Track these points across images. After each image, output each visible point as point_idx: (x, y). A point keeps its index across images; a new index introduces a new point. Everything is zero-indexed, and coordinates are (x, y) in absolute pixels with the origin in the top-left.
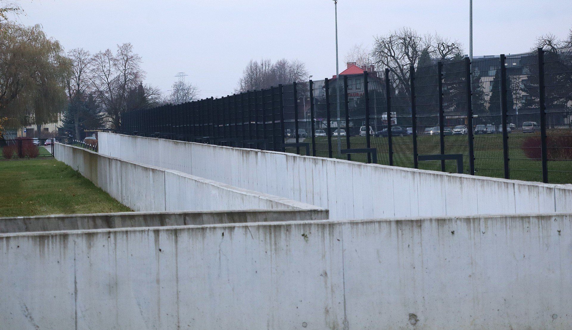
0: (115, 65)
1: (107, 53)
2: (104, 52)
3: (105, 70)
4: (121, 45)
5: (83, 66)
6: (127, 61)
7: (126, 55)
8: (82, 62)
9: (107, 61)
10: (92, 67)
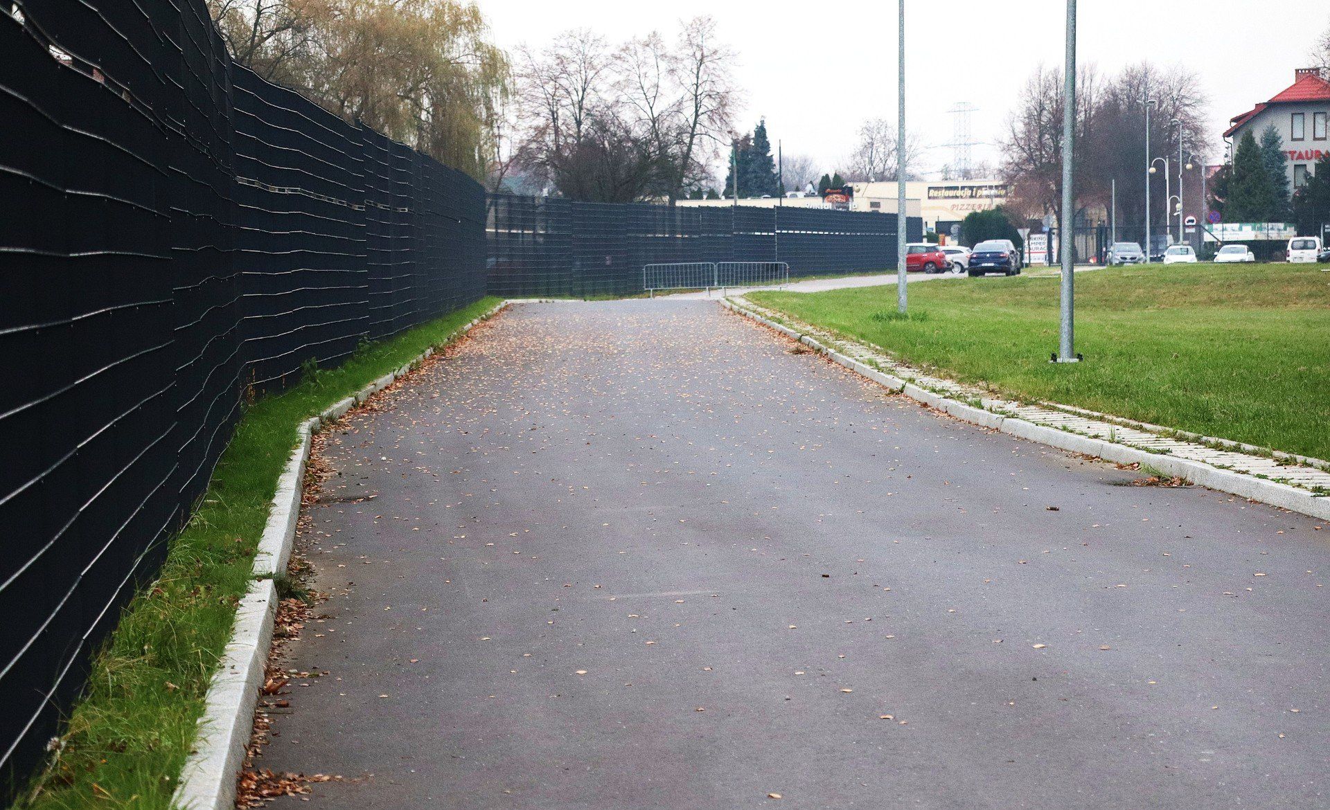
0: (671, 72)
1: (652, 42)
2: (643, 39)
3: (647, 85)
4: (688, 21)
5: (591, 74)
6: (701, 61)
7: (700, 48)
8: (588, 63)
9: (652, 61)
10: (615, 78)
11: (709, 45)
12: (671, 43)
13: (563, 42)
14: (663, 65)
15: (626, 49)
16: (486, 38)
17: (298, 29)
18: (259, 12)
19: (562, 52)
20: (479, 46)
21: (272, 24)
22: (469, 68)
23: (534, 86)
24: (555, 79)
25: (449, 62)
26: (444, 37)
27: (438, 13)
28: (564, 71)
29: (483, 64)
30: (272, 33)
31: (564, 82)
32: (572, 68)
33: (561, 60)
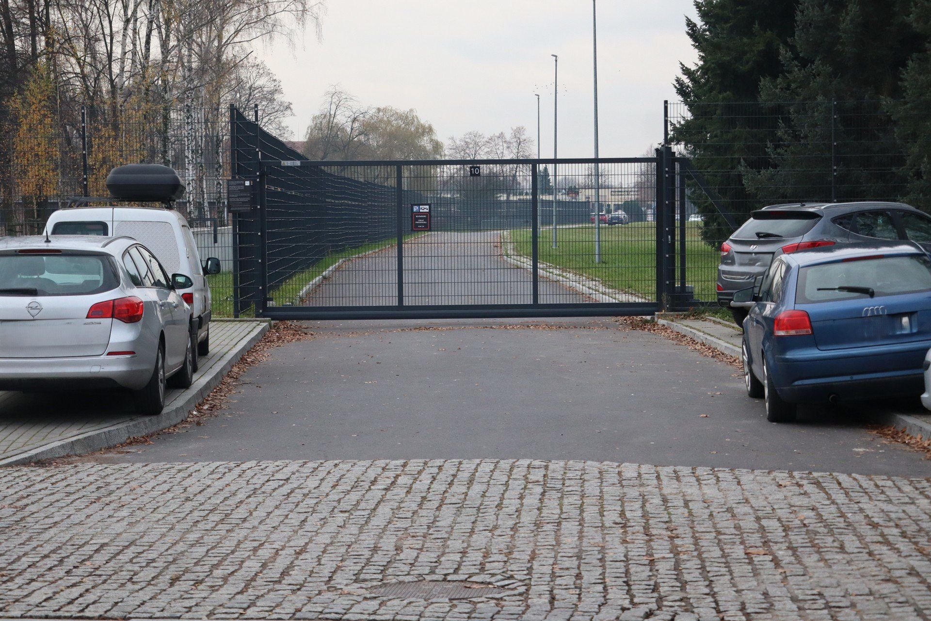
0: (508, 147)
1: (501, 136)
2: (498, 135)
3: (499, 152)
4: (515, 128)
5: (478, 148)
6: (520, 144)
7: (519, 139)
8: (476, 144)
9: (501, 144)
10: (486, 150)
11: (523, 138)
12: (508, 136)
13: (467, 136)
14: (505, 145)
15: (491, 139)
16: (434, 137)
17: (366, 135)
18: (352, 129)
19: (467, 140)
20: (432, 140)
21: (356, 133)
22: (428, 148)
23: (456, 153)
24: (464, 150)
25: (420, 146)
26: (419, 137)
27: (417, 129)
28: (468, 147)
29: (433, 147)
30: (357, 136)
31: (468, 151)
32: (471, 146)
33: (467, 143)
